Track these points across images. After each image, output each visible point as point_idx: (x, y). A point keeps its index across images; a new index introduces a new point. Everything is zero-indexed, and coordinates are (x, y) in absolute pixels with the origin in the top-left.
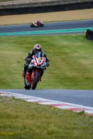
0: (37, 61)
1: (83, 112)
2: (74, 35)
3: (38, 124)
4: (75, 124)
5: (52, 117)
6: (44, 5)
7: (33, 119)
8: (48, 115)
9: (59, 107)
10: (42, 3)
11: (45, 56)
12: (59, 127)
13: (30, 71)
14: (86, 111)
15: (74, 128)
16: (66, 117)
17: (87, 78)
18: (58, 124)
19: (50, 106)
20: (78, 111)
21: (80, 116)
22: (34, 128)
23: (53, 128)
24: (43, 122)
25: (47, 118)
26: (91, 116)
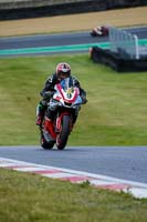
0: (64, 95)
1: (88, 183)
2: (72, 56)
3: (14, 204)
4: (74, 204)
5: (36, 192)
6: (21, 6)
7: (4, 196)
8: (29, 188)
9: (49, 175)
10: (18, 3)
11: (77, 84)
12: (48, 208)
14: (92, 182)
15: (73, 210)
16: (59, 192)
17: (94, 127)
18: (47, 204)
19: (34, 174)
20: (79, 182)
21: (83, 190)
22: (7, 211)
23: (39, 210)
24: (21, 201)
25: (28, 193)
26: (101, 190)
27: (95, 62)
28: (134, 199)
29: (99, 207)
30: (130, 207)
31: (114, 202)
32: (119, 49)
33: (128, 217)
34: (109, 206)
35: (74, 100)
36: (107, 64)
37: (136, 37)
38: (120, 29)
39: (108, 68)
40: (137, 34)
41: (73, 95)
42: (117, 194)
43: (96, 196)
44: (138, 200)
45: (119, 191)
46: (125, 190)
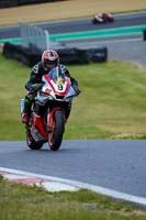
13: (42, 110)
14: (6, 176)
26: (14, 184)
27: (7, 58)
28: (47, 192)
29: (12, 201)
30: (43, 200)
31: (28, 196)
32: (31, 45)
33: (41, 211)
34: (22, 200)
36: (19, 60)
37: (47, 32)
38: (31, 25)
39: (20, 64)
40: (48, 29)
42: (30, 188)
43: (10, 191)
44: (51, 193)
45: (32, 185)
46: (38, 185)
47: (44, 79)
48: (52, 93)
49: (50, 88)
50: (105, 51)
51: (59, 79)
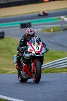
35: (41, 51)
41: (40, 48)
47: (27, 44)
48: (33, 52)
49: (32, 49)
50: (3, 33)
51: (36, 44)
